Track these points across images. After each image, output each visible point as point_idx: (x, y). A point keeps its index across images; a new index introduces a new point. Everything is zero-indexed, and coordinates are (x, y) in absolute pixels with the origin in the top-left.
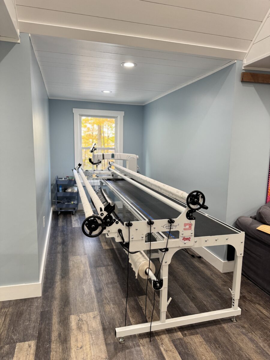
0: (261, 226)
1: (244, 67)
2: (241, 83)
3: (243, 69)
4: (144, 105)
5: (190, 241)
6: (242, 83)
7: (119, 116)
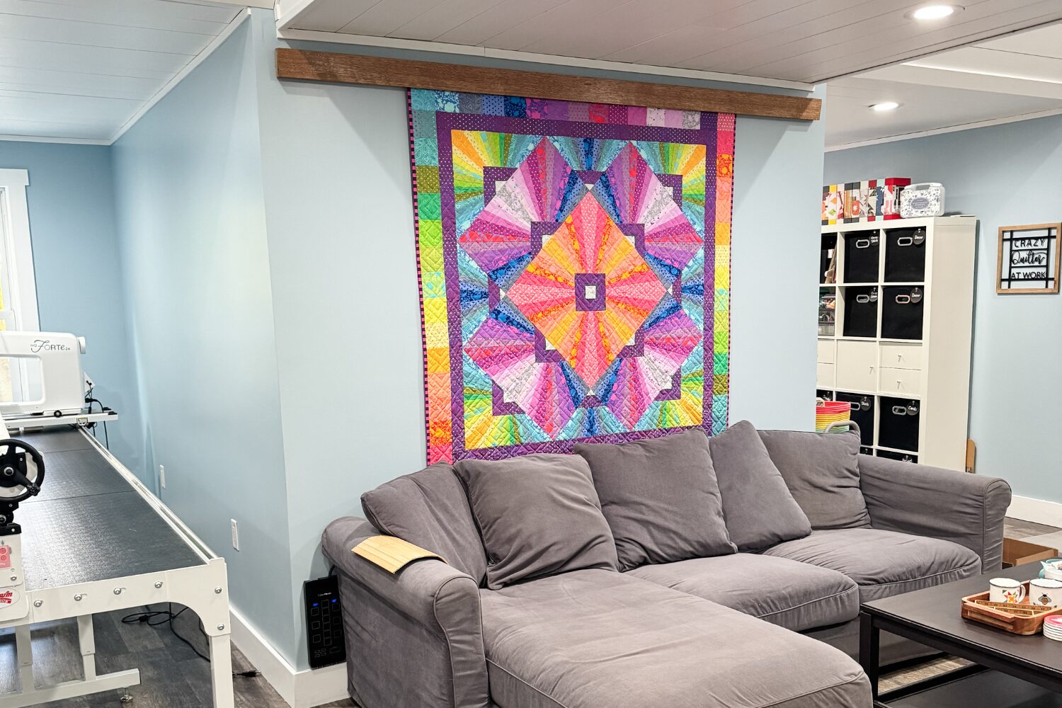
0: (366, 541)
1: (281, 30)
2: (278, 82)
3: (279, 39)
4: (109, 143)
5: (9, 602)
6: (283, 85)
7: (6, 187)
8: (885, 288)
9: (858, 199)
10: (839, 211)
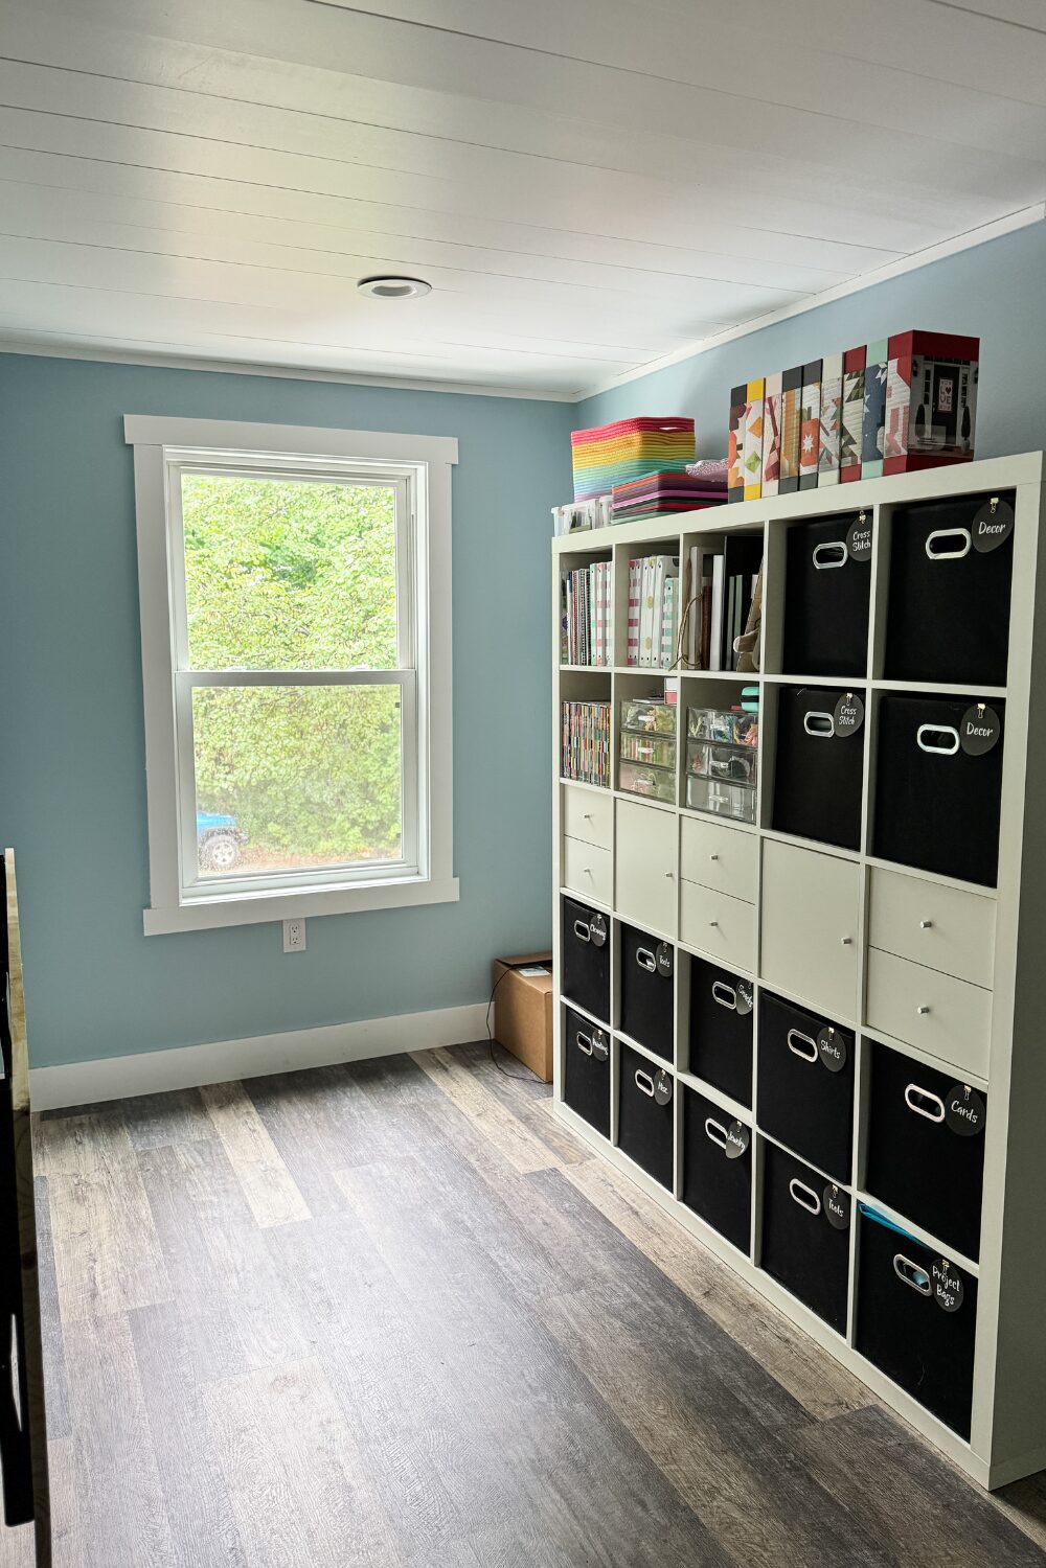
4: (578, 399)
8: (884, 697)
9: (815, 415)
10: (768, 458)
